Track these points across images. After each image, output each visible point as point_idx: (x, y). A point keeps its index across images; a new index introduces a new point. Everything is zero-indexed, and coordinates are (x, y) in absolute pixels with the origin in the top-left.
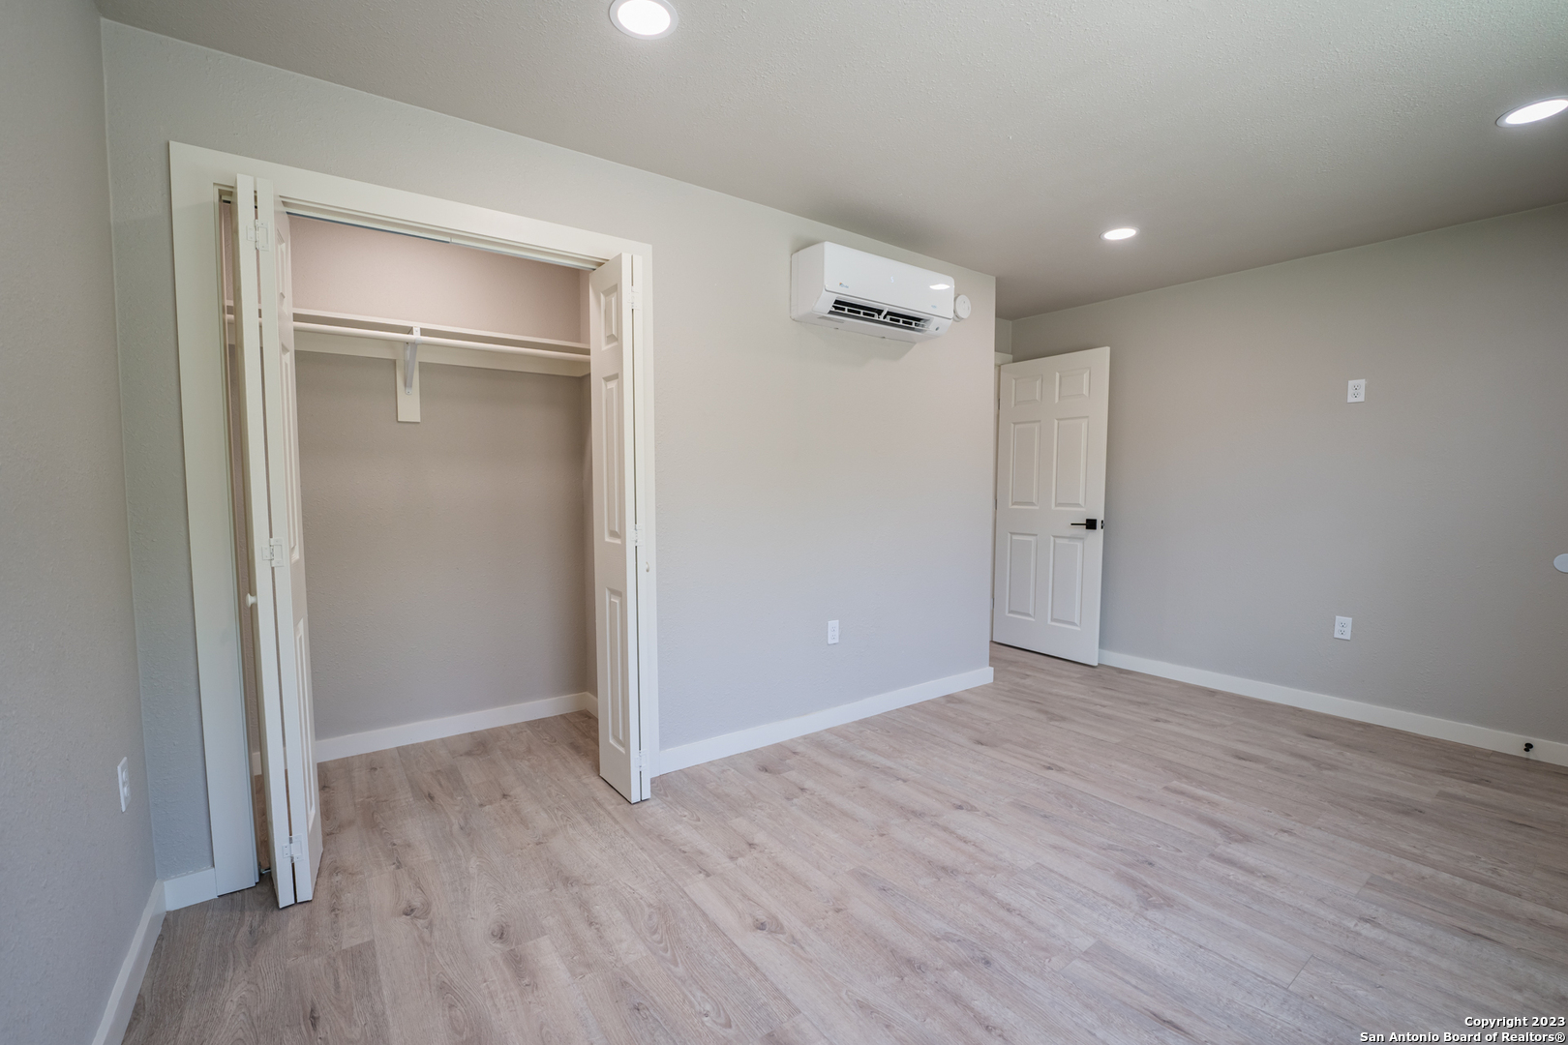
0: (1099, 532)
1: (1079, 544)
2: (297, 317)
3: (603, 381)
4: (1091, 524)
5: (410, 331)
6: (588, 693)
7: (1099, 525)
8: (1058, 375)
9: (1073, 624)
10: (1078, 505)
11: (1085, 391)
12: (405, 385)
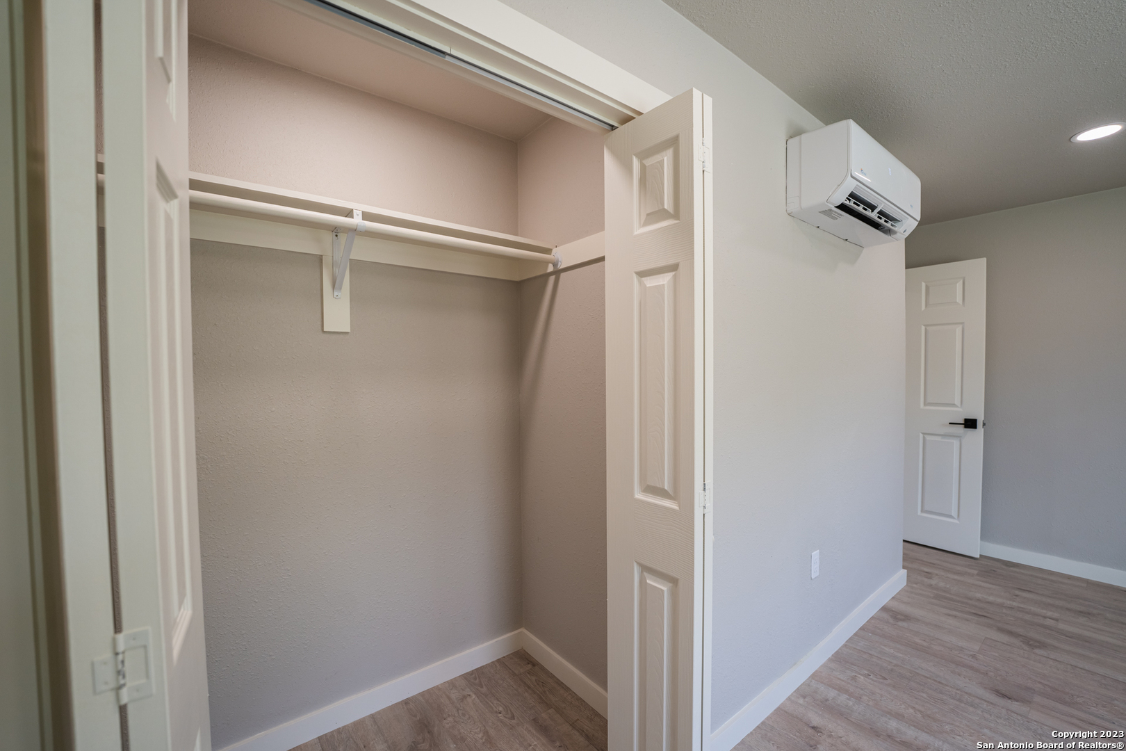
0: (980, 429)
1: (956, 443)
2: (194, 184)
3: (635, 275)
4: (970, 424)
5: (349, 213)
6: (523, 630)
7: (980, 424)
8: (924, 285)
9: (951, 516)
10: (953, 405)
11: (959, 299)
12: (334, 287)
